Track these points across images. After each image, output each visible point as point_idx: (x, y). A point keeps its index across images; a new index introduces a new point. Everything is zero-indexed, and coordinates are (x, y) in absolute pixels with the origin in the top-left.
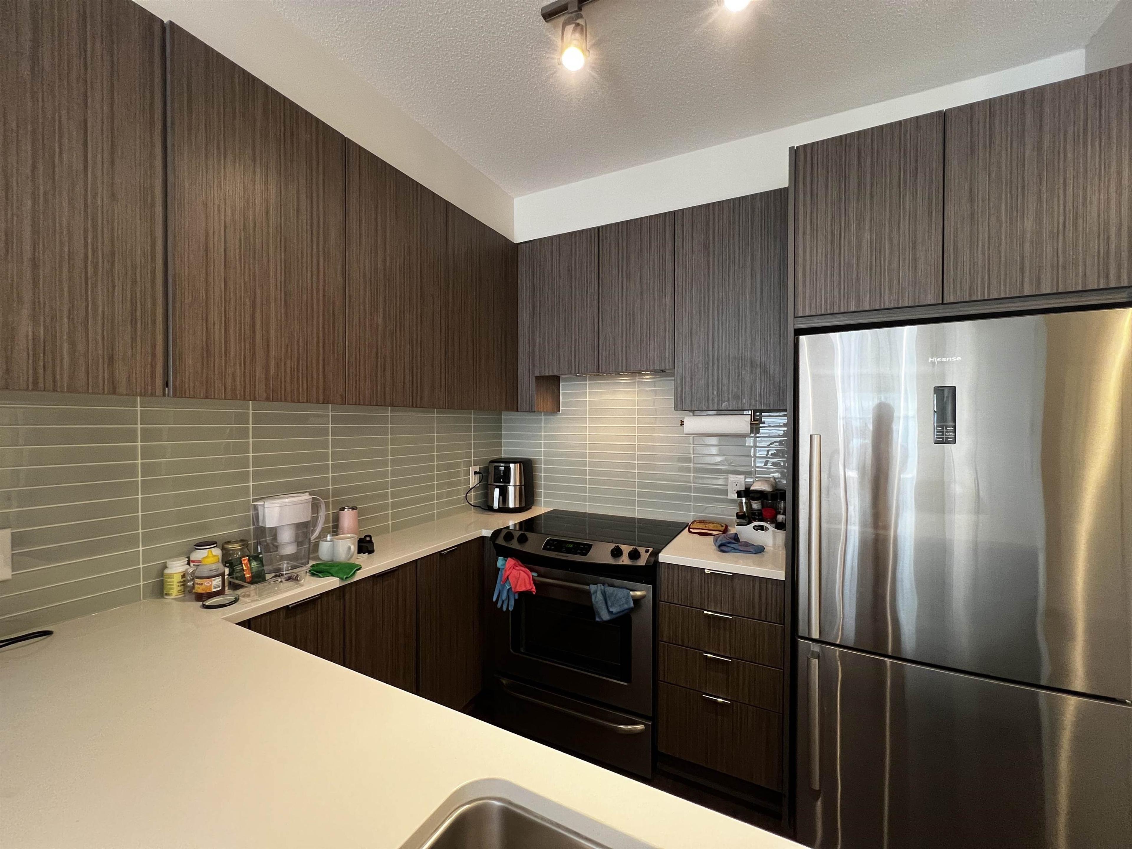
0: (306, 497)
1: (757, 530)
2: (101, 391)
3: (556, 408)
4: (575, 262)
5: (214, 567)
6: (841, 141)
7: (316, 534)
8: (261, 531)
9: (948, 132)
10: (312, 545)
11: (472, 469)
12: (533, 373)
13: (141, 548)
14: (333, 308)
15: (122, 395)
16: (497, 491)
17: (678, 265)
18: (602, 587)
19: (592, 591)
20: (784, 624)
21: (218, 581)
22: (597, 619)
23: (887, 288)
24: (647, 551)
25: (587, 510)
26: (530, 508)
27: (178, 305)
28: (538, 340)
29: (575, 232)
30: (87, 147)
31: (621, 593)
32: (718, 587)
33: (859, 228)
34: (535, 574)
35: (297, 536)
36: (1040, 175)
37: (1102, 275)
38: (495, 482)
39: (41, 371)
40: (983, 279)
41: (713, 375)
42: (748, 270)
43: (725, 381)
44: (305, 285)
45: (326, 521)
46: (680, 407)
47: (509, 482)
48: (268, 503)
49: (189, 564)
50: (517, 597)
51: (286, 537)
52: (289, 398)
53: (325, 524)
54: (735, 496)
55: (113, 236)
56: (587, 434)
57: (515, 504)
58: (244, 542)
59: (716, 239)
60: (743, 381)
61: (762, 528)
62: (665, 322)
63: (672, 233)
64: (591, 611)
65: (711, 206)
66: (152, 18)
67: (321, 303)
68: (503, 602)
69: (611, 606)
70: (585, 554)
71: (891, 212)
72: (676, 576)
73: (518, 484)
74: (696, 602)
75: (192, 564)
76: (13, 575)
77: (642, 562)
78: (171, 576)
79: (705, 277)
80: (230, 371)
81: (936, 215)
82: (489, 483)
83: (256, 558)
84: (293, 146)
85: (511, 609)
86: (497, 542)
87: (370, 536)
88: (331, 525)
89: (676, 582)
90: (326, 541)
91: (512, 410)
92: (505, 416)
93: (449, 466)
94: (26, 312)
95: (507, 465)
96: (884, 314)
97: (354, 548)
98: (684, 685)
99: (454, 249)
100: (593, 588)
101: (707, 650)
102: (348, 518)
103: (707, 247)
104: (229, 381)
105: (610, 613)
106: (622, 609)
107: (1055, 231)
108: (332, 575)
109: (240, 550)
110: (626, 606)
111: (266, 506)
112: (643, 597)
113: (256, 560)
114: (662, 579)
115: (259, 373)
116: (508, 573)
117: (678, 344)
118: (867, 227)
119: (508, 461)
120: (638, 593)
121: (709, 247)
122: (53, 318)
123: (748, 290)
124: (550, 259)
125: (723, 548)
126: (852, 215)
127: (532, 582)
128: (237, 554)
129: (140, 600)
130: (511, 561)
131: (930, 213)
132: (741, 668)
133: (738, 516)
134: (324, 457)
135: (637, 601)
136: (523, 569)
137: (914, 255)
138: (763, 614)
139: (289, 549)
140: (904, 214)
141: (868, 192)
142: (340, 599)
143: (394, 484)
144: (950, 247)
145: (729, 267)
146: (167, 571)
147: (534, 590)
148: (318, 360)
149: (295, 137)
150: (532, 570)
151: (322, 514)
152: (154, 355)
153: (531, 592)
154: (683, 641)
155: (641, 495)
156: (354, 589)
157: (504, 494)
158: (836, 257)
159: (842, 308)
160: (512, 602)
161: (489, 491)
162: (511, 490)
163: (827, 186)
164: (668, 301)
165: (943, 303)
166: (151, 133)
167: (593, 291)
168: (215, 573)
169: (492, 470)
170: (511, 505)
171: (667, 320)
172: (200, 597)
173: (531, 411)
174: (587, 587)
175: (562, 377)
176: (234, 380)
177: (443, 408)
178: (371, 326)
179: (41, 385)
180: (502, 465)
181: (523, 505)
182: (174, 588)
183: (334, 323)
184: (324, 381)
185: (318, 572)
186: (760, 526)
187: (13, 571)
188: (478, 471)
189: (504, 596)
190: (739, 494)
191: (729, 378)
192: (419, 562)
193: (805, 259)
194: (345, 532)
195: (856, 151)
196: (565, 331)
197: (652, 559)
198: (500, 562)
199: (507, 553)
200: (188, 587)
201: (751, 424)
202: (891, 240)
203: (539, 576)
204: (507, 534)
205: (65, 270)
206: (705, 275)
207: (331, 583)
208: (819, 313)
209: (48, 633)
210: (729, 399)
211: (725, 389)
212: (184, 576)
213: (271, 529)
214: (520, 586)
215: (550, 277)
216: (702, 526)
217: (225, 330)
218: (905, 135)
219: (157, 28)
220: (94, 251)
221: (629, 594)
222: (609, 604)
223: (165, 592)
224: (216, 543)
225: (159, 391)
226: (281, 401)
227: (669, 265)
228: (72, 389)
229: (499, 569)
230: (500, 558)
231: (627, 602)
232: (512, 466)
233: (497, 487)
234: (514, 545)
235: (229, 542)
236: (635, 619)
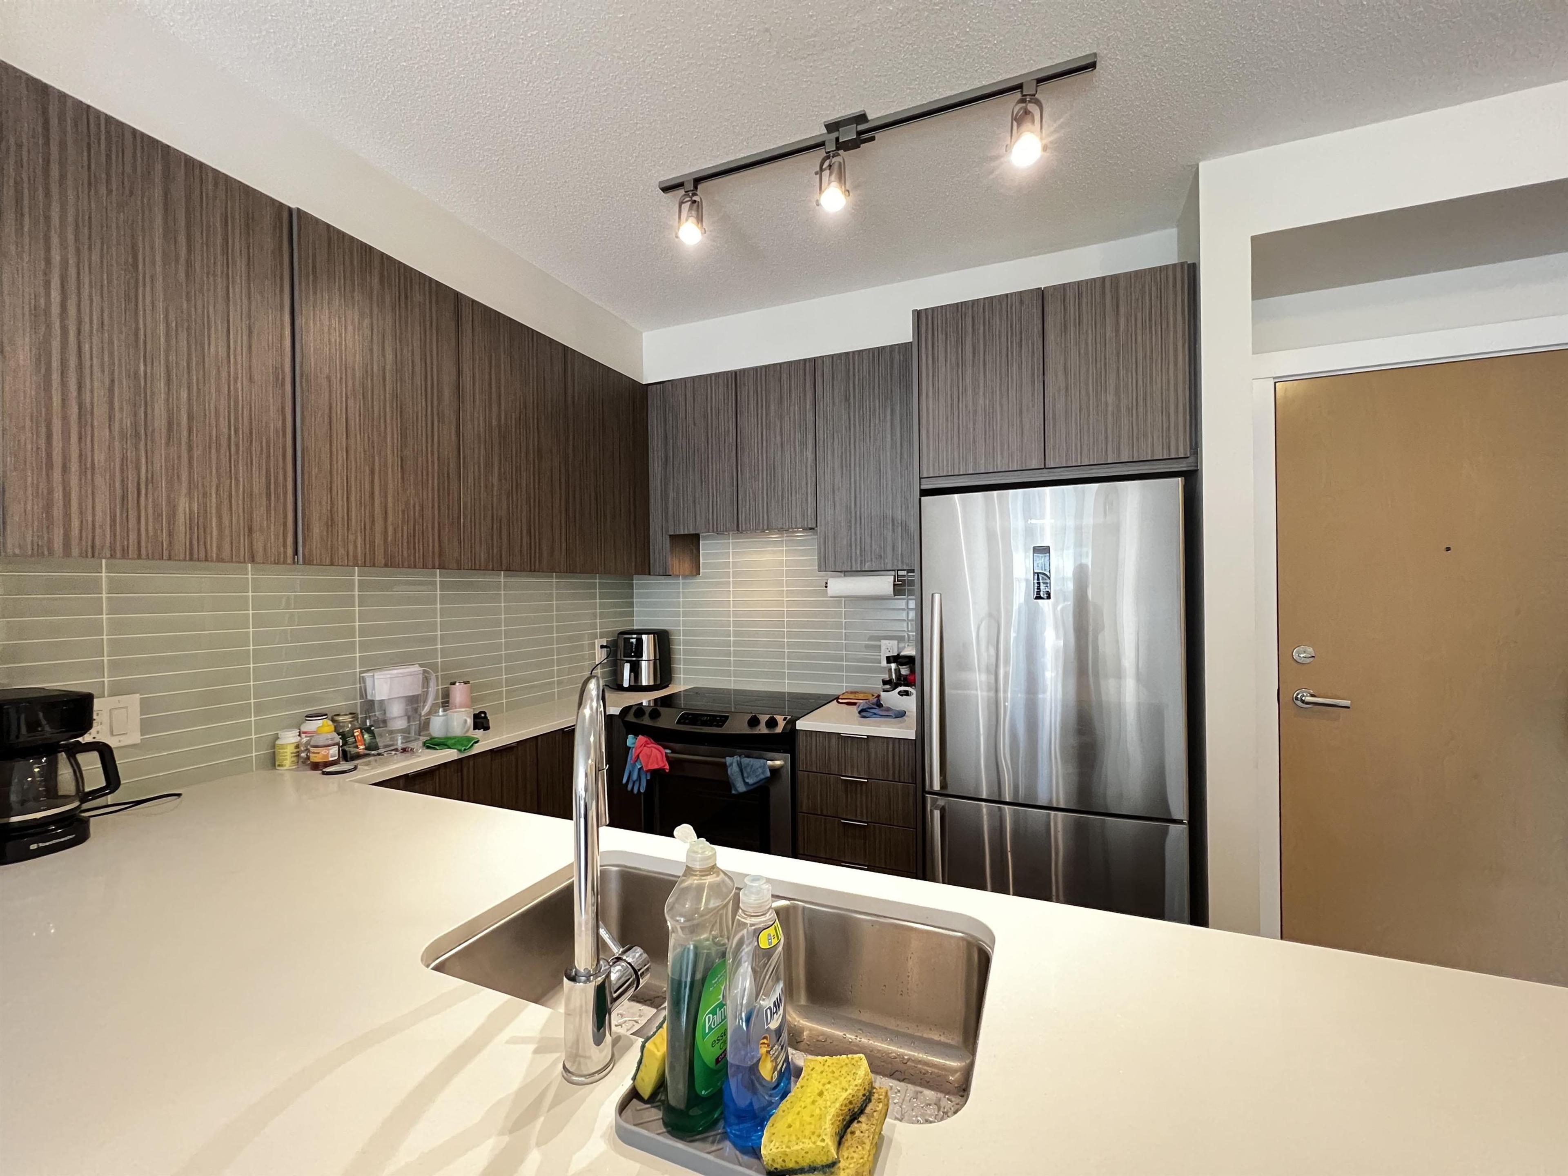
0: (416, 668)
1: (902, 695)
2: (242, 560)
3: (696, 570)
4: (711, 410)
5: (329, 736)
6: (958, 308)
7: (427, 709)
8: (369, 705)
9: (1046, 309)
10: (422, 722)
11: (599, 642)
12: (667, 531)
13: (253, 719)
14: (448, 471)
15: (259, 563)
16: (627, 667)
17: (819, 418)
18: (738, 758)
19: (728, 764)
20: (916, 784)
21: (334, 750)
22: (733, 792)
23: (999, 453)
24: (785, 719)
25: (732, 687)
26: (667, 686)
27: (306, 477)
28: (671, 495)
29: (710, 375)
30: (229, 333)
31: (757, 763)
32: (855, 751)
33: (975, 394)
34: (668, 751)
35: (406, 711)
36: (1118, 354)
37: (1165, 447)
38: (624, 657)
39: (195, 542)
40: (1076, 445)
41: (855, 534)
42: (889, 424)
43: (868, 540)
44: (420, 449)
45: (436, 698)
46: (823, 568)
47: (642, 656)
48: (378, 675)
49: (299, 735)
50: (649, 778)
51: (396, 710)
52: (406, 564)
53: (435, 700)
54: (884, 663)
55: (251, 415)
56: (731, 599)
57: (649, 681)
58: (354, 715)
59: (857, 391)
60: (885, 539)
61: (907, 693)
62: (807, 477)
63: (813, 381)
64: (727, 784)
65: (851, 354)
66: (281, 205)
67: (436, 465)
68: (634, 783)
69: (748, 778)
70: (721, 726)
71: (1001, 380)
72: (814, 743)
73: (652, 658)
74: (834, 768)
75: (303, 736)
76: (141, 739)
77: (779, 730)
78: (283, 747)
79: (846, 429)
80: (351, 537)
81: (1038, 386)
82: (619, 658)
83: (369, 730)
84: (407, 310)
85: (642, 791)
86: (627, 719)
87: (485, 713)
88: (440, 701)
89: (814, 748)
90: (439, 716)
91: (643, 573)
92: (637, 581)
93: (570, 639)
94: (184, 491)
95: (639, 636)
96: (999, 476)
97: (470, 721)
98: (824, 856)
99: (573, 397)
100: (728, 760)
101: (844, 816)
102: (459, 693)
103: (847, 399)
104: (351, 548)
105: (746, 784)
106: (758, 779)
107: (1130, 406)
108: (450, 748)
109: (350, 722)
110: (762, 777)
111: (376, 677)
112: (782, 767)
113: (368, 733)
114: (801, 746)
115: (378, 540)
116: (638, 751)
117: (820, 500)
118: (981, 394)
119: (640, 632)
120: (778, 763)
121: (849, 399)
122: (205, 495)
123: (888, 446)
124: (683, 403)
125: (864, 714)
126: (968, 380)
127: (665, 759)
128: (348, 727)
129: (253, 771)
130: (641, 738)
131: (1033, 382)
132: (877, 831)
133: (885, 682)
134: (433, 627)
135: (775, 771)
136: (655, 746)
137: (1021, 421)
138: (897, 776)
139: (400, 724)
140: (1012, 382)
141: (982, 359)
142: (458, 772)
143: (508, 657)
144: (1050, 415)
145: (870, 420)
146: (278, 742)
147: (667, 767)
148: (433, 523)
149: (409, 300)
150: (665, 747)
151: (432, 690)
152: (285, 525)
153: (664, 770)
154: (822, 811)
155: (791, 666)
156: (471, 763)
157: (636, 670)
158: (956, 421)
159: (961, 469)
160: (644, 783)
161: (619, 668)
162: (644, 665)
163: (946, 351)
164: (810, 455)
165: (1045, 468)
166: (282, 316)
167: (731, 441)
168: (330, 742)
169: (621, 643)
170: (645, 682)
171: (809, 473)
172: (316, 766)
173: (666, 575)
174: (723, 760)
175: (701, 535)
176: (356, 547)
177: (564, 572)
178: (486, 487)
179: (195, 556)
180: (635, 636)
181: (659, 682)
182: (287, 757)
183: (448, 486)
184: (440, 546)
185: (433, 744)
186: (905, 691)
187: (142, 735)
188: (605, 644)
189: (635, 776)
190: (889, 660)
191: (871, 537)
192: (540, 739)
193: (928, 421)
194: (458, 705)
195: (970, 317)
196: (702, 485)
197: (789, 727)
198: (630, 740)
199: (636, 730)
200: (302, 757)
201: (894, 585)
202: (1001, 406)
203: (672, 752)
204: (639, 710)
205: (213, 451)
206: (846, 427)
207: (449, 755)
208: (941, 475)
209: (179, 795)
210: (871, 559)
211: (868, 548)
212: (297, 747)
213: (382, 702)
214: (651, 764)
215: (684, 424)
216: (852, 696)
217: (348, 498)
218: (1011, 308)
219: (285, 215)
220: (236, 431)
221: (765, 764)
222: (745, 775)
223: (277, 763)
224: (326, 715)
225: (289, 561)
226: (399, 567)
227: (810, 416)
228: (220, 560)
229: (630, 748)
230: (630, 737)
231: (763, 773)
232: (644, 637)
233: (627, 662)
234: (646, 721)
235: (338, 715)
236: (774, 791)
